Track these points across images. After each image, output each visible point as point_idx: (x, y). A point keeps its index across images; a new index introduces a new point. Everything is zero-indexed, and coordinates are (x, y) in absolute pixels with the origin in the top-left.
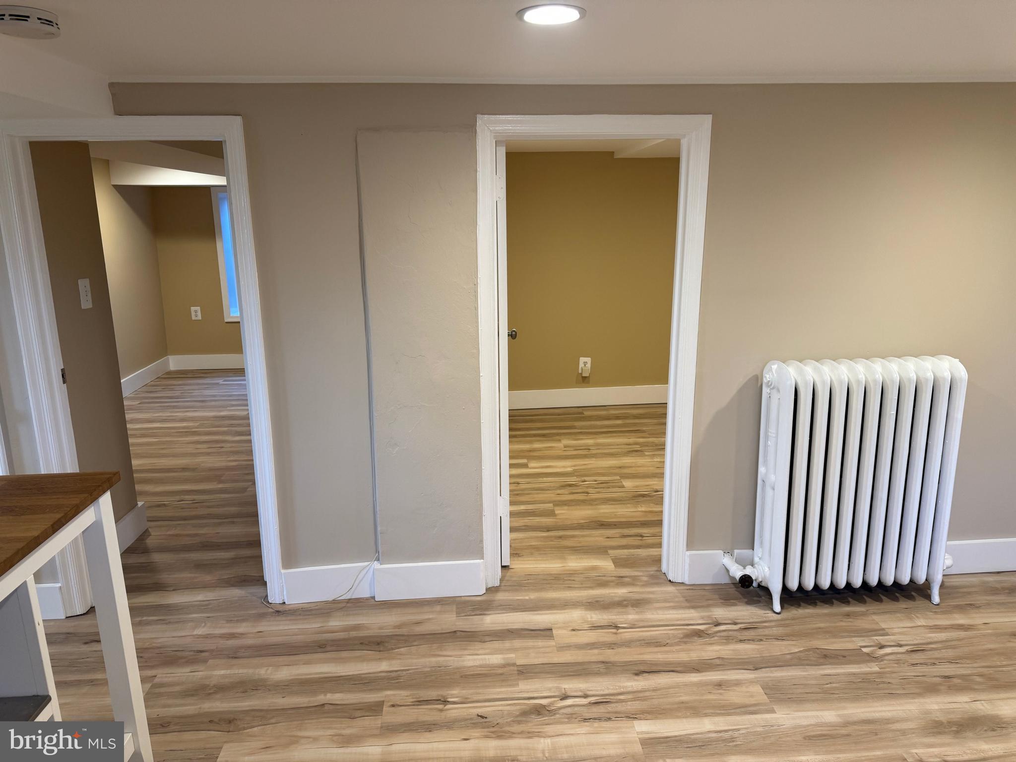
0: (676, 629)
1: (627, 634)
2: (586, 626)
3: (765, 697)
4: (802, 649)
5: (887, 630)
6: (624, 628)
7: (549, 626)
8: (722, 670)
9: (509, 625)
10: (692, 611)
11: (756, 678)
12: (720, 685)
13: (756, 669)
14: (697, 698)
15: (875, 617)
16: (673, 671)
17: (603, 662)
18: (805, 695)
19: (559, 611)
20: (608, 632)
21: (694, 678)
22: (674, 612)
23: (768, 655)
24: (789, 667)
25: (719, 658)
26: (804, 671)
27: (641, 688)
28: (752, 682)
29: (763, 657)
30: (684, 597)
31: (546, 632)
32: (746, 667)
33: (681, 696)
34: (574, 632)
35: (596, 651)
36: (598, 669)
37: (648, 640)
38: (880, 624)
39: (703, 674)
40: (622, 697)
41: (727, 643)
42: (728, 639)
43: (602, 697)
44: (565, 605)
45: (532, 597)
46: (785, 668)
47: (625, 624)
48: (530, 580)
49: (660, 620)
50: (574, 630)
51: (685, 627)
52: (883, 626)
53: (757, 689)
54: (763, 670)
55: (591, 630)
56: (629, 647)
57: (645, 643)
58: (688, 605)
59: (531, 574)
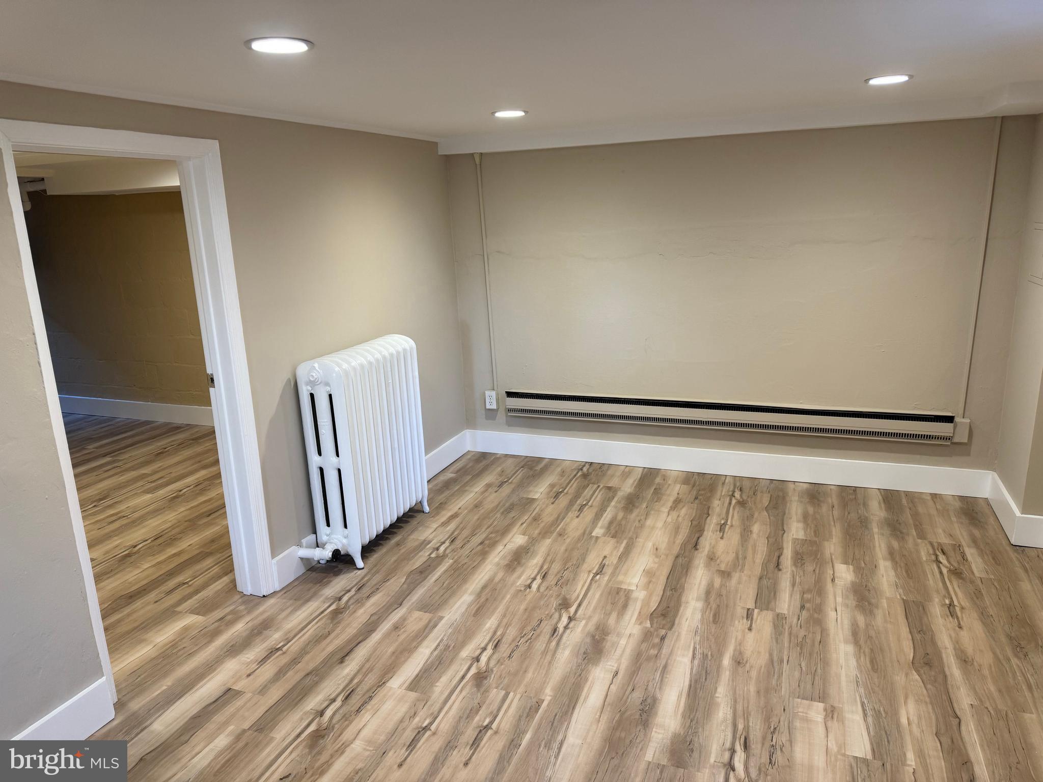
0: (319, 620)
1: (294, 647)
2: (254, 666)
3: (427, 614)
4: (405, 577)
5: (428, 539)
6: (284, 646)
7: (223, 689)
8: (384, 620)
9: (186, 715)
10: (310, 604)
11: (408, 609)
12: (396, 627)
13: (401, 605)
14: (397, 643)
15: (412, 537)
16: (359, 643)
17: (308, 674)
18: (443, 598)
19: (212, 675)
20: (277, 657)
21: (376, 637)
22: (299, 613)
23: (394, 593)
24: (414, 591)
25: (372, 615)
26: (424, 587)
27: (358, 666)
28: (410, 612)
29: (393, 596)
30: (291, 599)
31: (228, 695)
32: (394, 608)
33: (387, 651)
34: (251, 677)
35: (290, 673)
36: (311, 681)
37: (313, 639)
38: (420, 538)
39: (378, 630)
40: (356, 681)
41: (363, 605)
42: (360, 602)
43: (345, 692)
44: (209, 668)
45: (169, 684)
46: (413, 592)
47: (280, 643)
48: (142, 675)
49: (300, 623)
50: (249, 675)
51: (323, 615)
52: (422, 538)
53: (417, 614)
54: (404, 602)
55: (261, 665)
56: (307, 653)
57: (314, 643)
58: (300, 602)
59: (133, 671)
